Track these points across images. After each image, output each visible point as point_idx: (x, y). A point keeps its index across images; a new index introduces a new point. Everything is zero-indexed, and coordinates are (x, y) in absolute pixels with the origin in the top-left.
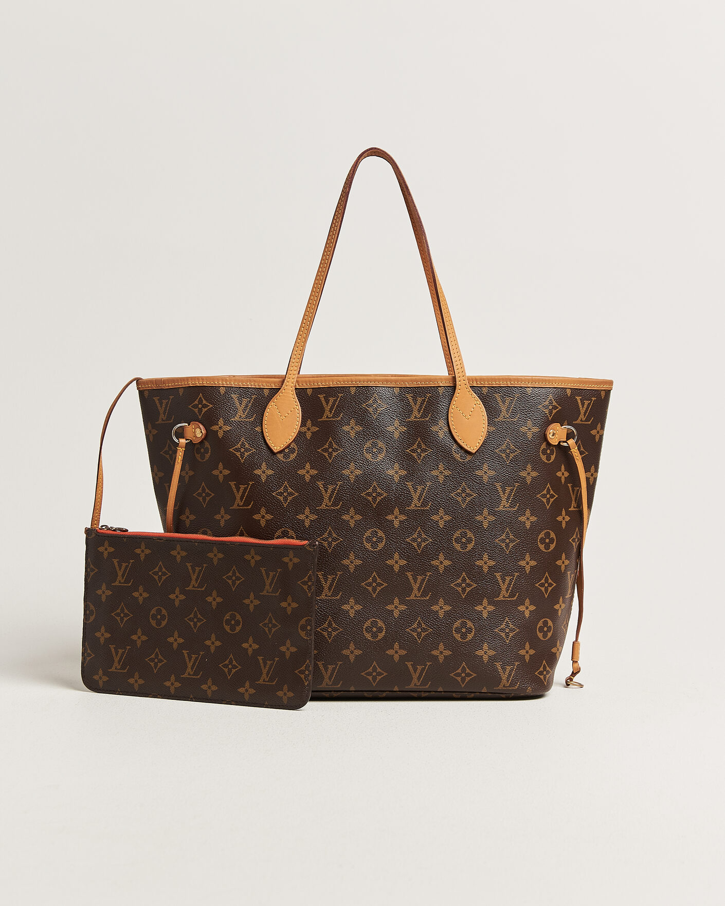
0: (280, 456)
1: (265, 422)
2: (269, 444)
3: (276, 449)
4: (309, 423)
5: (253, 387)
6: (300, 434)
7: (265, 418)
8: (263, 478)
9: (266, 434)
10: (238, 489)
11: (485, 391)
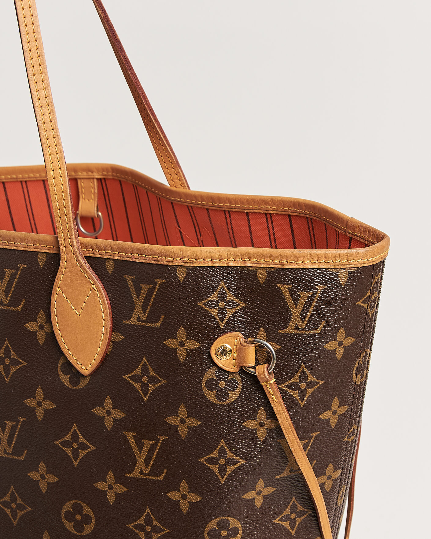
11: (110, 267)
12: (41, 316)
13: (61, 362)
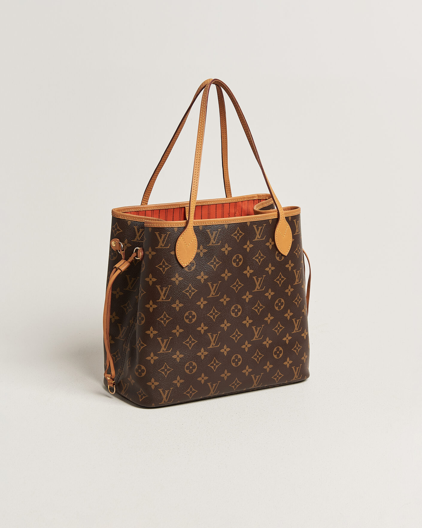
0: (186, 269)
1: (177, 249)
2: (180, 262)
3: (184, 265)
4: (201, 247)
5: (168, 227)
6: (198, 255)
7: (177, 247)
8: (177, 282)
9: (178, 257)
10: (162, 290)
11: (290, 219)
12: (271, 240)
13: (277, 252)
